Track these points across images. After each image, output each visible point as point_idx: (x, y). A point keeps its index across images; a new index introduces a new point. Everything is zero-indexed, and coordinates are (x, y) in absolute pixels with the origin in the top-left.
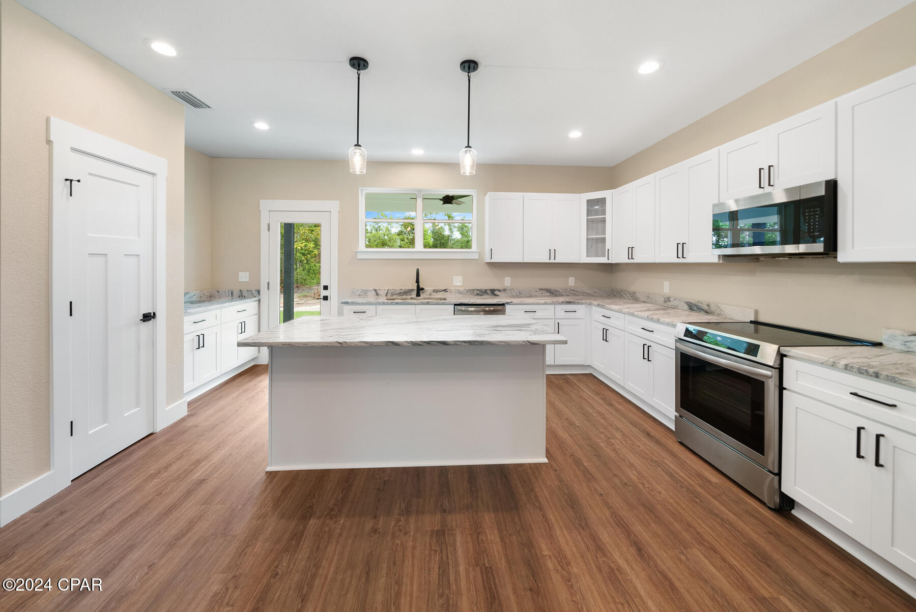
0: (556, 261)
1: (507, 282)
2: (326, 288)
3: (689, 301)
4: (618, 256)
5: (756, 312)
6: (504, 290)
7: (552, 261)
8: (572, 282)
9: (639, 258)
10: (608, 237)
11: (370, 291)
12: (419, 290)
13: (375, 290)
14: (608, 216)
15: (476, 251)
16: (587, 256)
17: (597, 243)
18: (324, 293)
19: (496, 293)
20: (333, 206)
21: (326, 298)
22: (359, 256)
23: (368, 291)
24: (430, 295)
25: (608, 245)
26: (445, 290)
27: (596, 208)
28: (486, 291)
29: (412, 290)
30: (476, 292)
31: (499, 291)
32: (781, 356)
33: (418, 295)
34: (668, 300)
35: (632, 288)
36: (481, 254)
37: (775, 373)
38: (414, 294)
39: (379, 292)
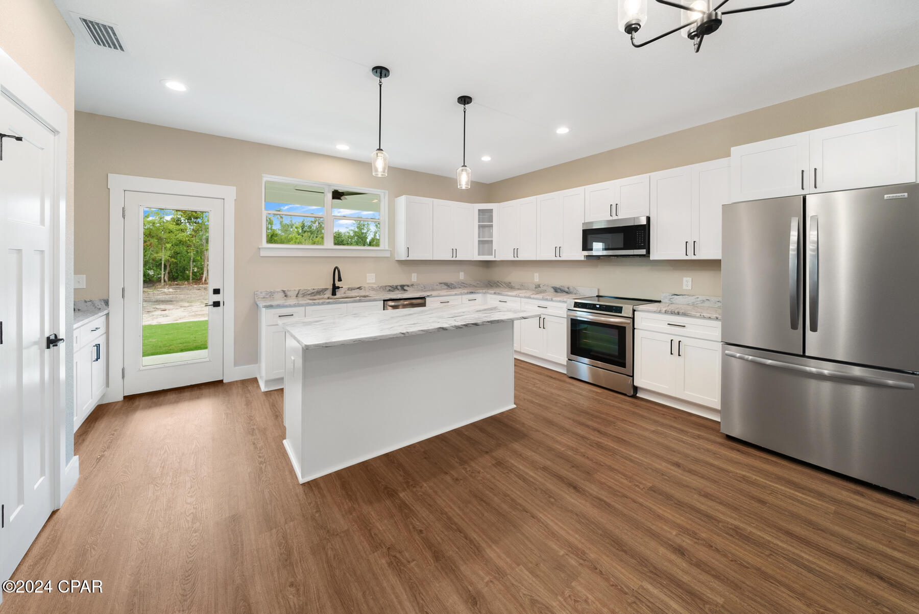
0: (457, 259)
1: (414, 278)
2: (217, 291)
3: (553, 286)
4: (503, 255)
5: (599, 290)
6: (412, 285)
7: (454, 259)
8: (462, 276)
9: (522, 257)
10: (495, 239)
11: (277, 292)
12: (335, 289)
13: (284, 291)
14: (495, 223)
15: (387, 249)
16: (479, 255)
17: (485, 244)
18: (217, 298)
19: (406, 288)
20: (229, 192)
21: (216, 304)
22: (263, 253)
23: (274, 293)
24: (345, 293)
25: (495, 246)
26: (359, 288)
27: (486, 217)
28: (397, 286)
29: (326, 289)
30: (388, 288)
31: (408, 286)
32: (634, 311)
33: (334, 293)
34: (538, 286)
35: (508, 279)
36: (392, 252)
37: (630, 321)
38: (329, 294)
39: (288, 293)
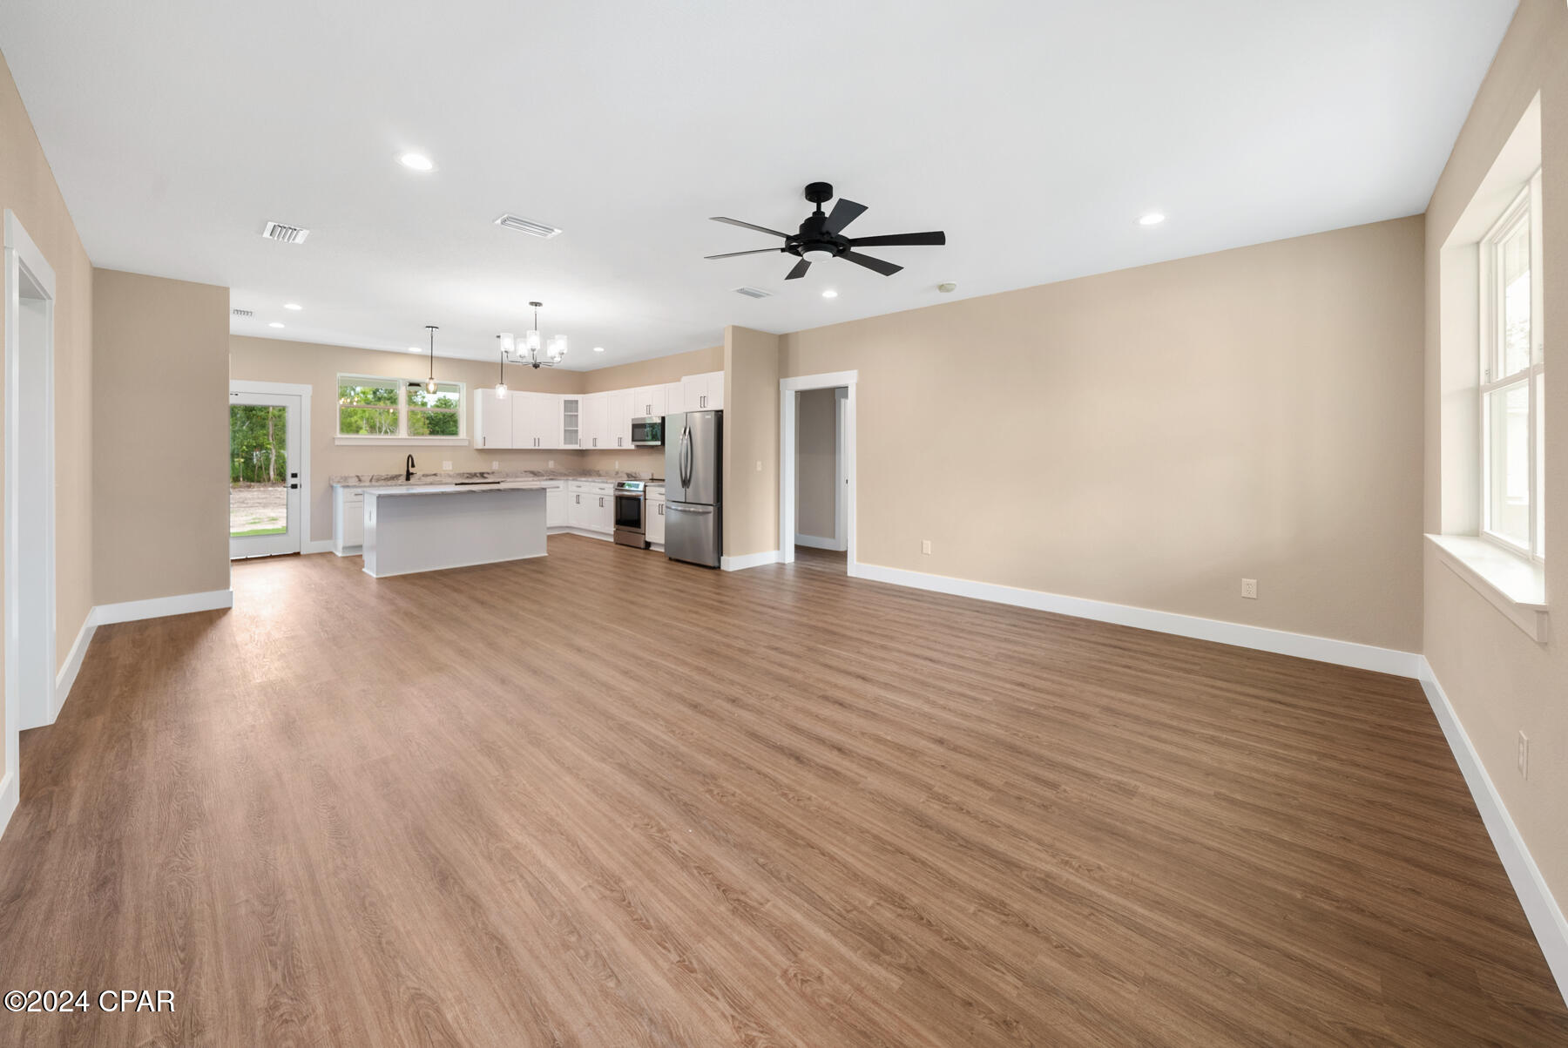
0: (540, 448)
1: (495, 466)
2: (294, 475)
3: (628, 472)
4: (587, 445)
5: (652, 475)
6: (493, 473)
7: (537, 448)
8: (551, 465)
9: (600, 446)
10: (580, 428)
11: (352, 477)
12: (409, 475)
13: (358, 477)
14: (580, 413)
15: (465, 438)
16: (565, 443)
17: (571, 434)
18: (294, 481)
19: (485, 475)
20: (306, 390)
21: (294, 486)
22: (337, 443)
23: (349, 477)
25: (580, 436)
26: (435, 475)
27: (571, 406)
28: (476, 474)
29: (400, 475)
30: (466, 475)
31: (489, 473)
32: (645, 486)
33: (408, 479)
34: (617, 473)
35: (598, 467)
36: (471, 442)
37: (642, 493)
38: (404, 478)
39: (362, 478)
